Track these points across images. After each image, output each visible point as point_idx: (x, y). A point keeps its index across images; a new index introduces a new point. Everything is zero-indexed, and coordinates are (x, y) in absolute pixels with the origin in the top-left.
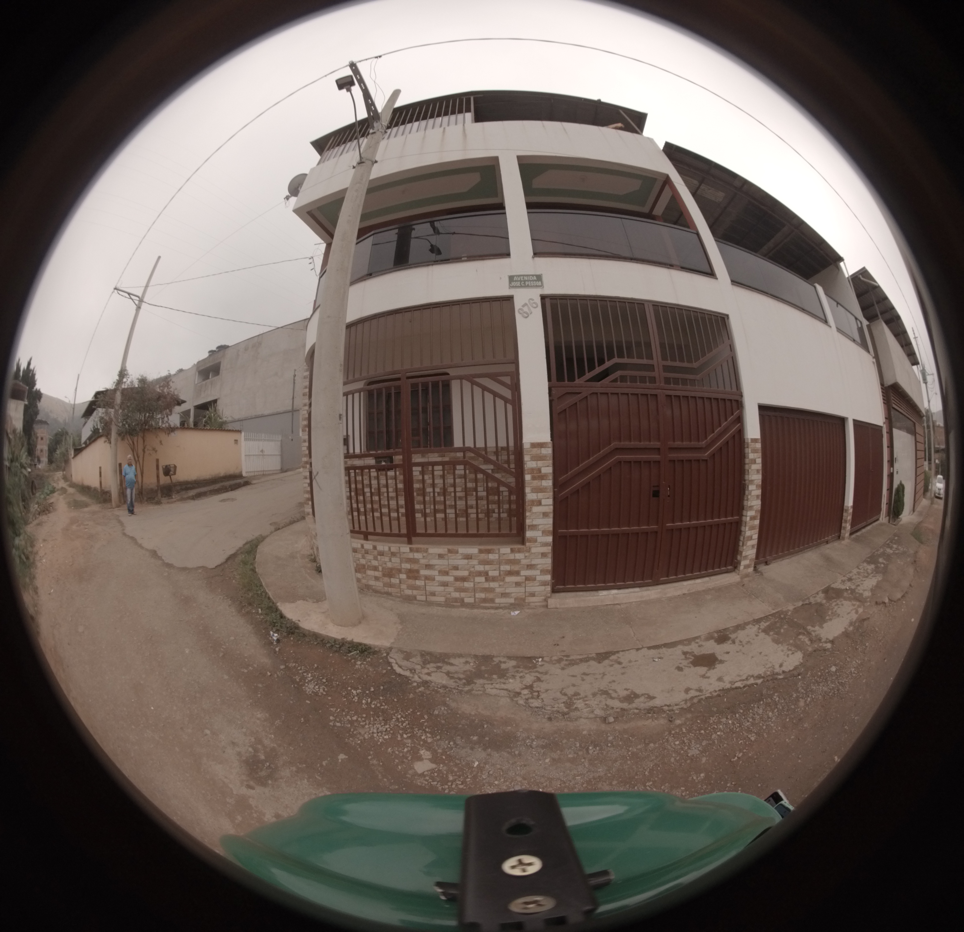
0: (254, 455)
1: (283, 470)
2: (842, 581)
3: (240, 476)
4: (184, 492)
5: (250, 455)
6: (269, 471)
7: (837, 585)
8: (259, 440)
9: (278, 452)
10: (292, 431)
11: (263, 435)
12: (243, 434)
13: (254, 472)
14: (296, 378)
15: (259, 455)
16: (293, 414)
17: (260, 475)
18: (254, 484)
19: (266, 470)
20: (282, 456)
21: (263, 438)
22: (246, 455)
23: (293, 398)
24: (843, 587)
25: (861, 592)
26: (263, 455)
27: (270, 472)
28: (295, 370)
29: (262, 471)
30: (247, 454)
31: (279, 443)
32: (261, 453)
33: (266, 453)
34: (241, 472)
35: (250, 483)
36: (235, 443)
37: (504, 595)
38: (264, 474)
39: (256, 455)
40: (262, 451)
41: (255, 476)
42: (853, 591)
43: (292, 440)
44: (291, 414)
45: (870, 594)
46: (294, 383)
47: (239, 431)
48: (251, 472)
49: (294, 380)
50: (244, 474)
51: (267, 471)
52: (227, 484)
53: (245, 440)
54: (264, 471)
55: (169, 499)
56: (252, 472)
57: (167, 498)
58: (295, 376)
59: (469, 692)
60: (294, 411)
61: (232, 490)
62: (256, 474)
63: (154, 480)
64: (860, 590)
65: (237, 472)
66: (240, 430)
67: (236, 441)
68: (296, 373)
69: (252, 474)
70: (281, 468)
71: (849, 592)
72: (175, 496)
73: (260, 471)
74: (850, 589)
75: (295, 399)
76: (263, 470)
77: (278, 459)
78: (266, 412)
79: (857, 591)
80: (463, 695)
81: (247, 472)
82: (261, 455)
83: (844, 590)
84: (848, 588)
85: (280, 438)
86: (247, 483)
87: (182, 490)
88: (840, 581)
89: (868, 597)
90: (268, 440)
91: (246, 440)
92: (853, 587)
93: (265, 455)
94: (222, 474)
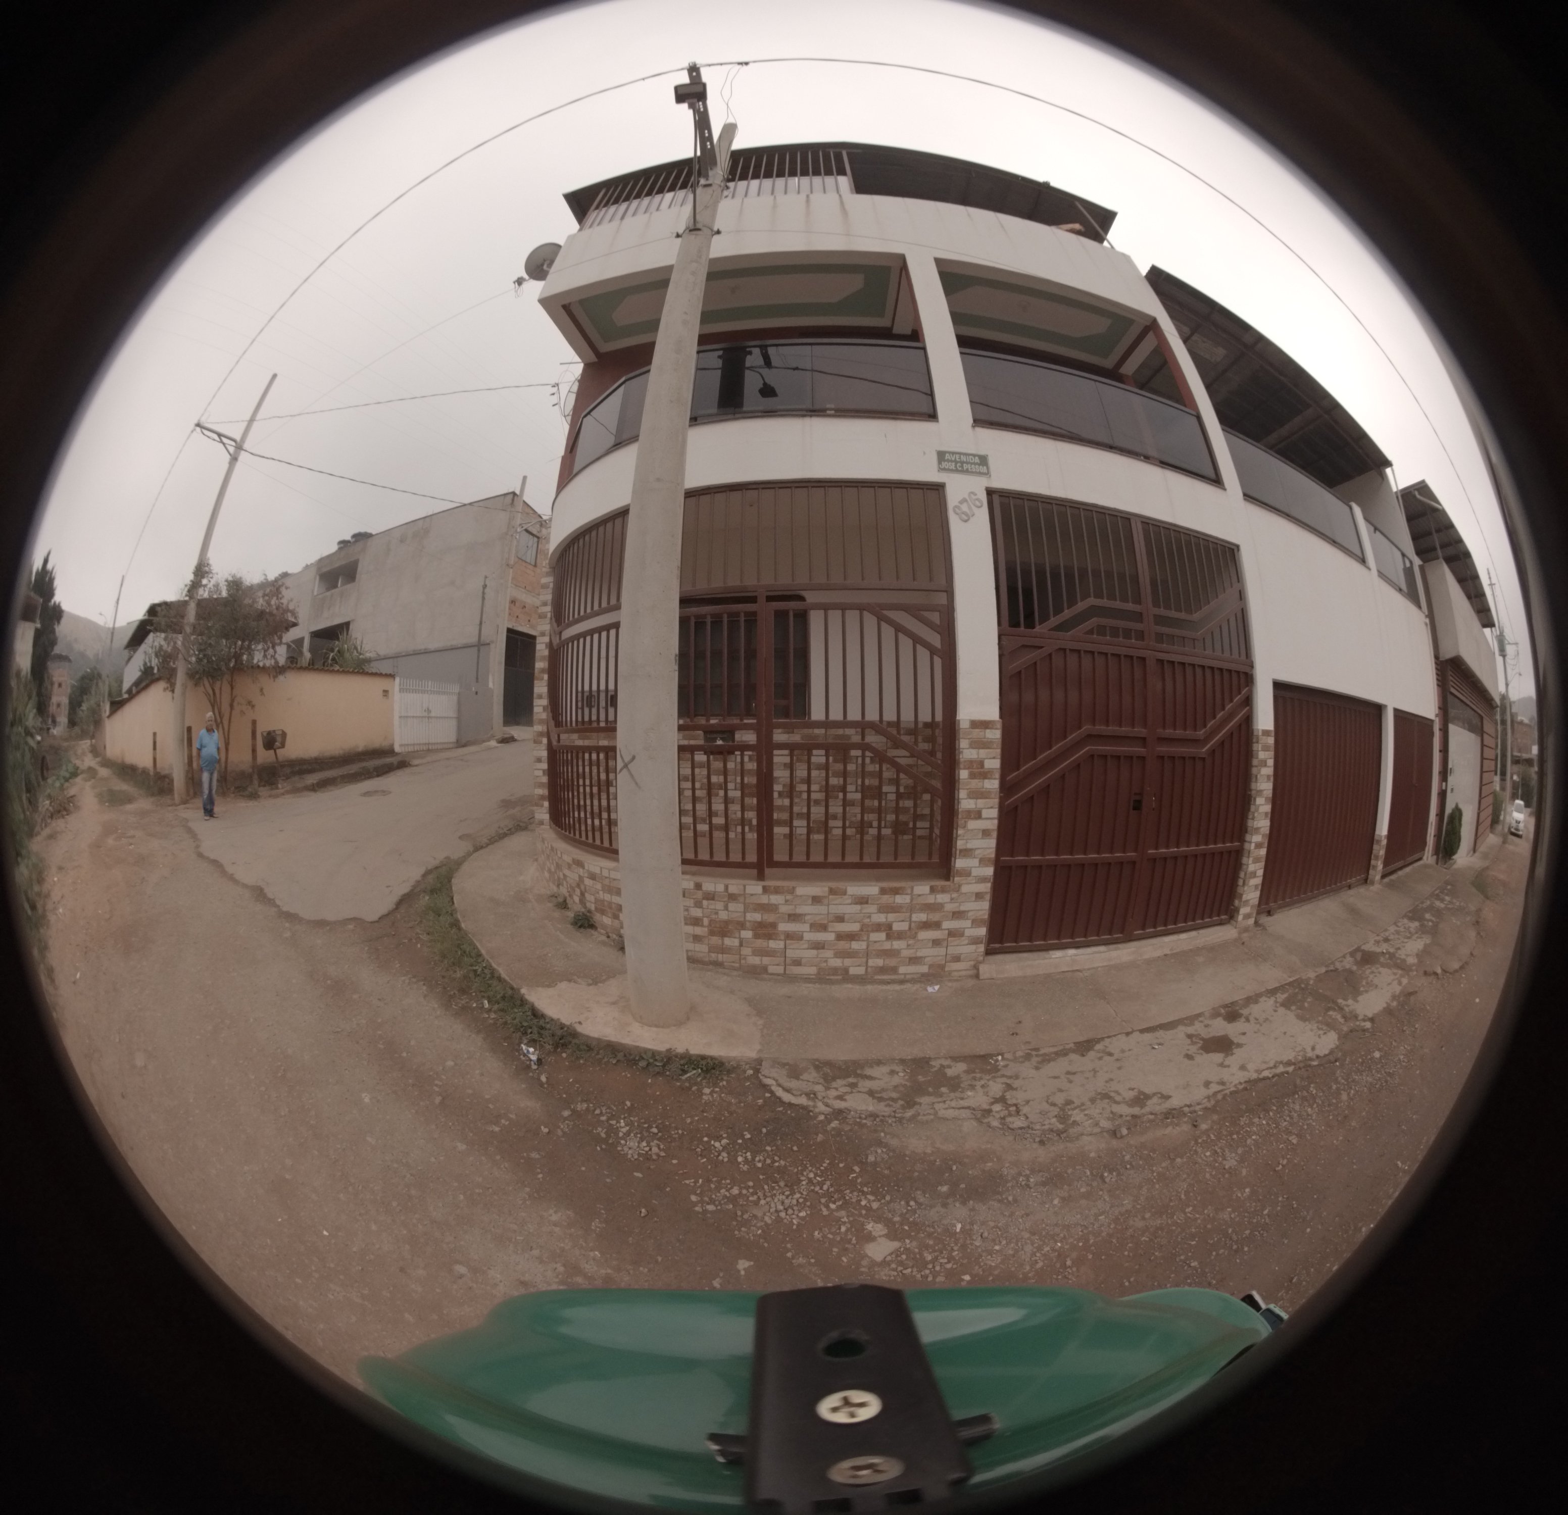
0: (413, 717)
1: (460, 744)
2: (1375, 941)
3: (390, 752)
4: (296, 778)
5: (407, 717)
6: (437, 743)
7: (1370, 947)
8: (423, 692)
9: (452, 713)
10: (477, 678)
11: (430, 684)
12: (397, 680)
13: (414, 745)
14: (487, 590)
15: (422, 717)
16: (479, 651)
17: (423, 750)
18: (416, 766)
19: (433, 741)
20: (459, 719)
21: (429, 688)
22: (400, 717)
23: (481, 623)
24: (1378, 950)
25: (1403, 957)
26: (428, 717)
27: (439, 747)
28: (486, 577)
29: (425, 744)
30: (403, 714)
31: (455, 698)
32: (426, 714)
33: (433, 714)
34: (392, 745)
35: (409, 763)
36: (384, 696)
37: (914, 960)
38: (429, 750)
39: (419, 717)
40: (429, 711)
41: (414, 752)
42: (1392, 956)
43: (477, 693)
44: (476, 648)
45: (1416, 961)
46: (483, 598)
47: (391, 676)
48: (408, 745)
49: (484, 593)
50: (397, 749)
51: (434, 744)
52: (371, 764)
53: (400, 692)
54: (429, 744)
55: (272, 789)
56: (411, 745)
57: (267, 788)
58: (485, 586)
59: (913, 1118)
60: (481, 645)
61: (378, 776)
62: (416, 748)
63: (247, 757)
64: (1401, 954)
65: (385, 744)
66: (393, 674)
67: (386, 693)
68: (487, 583)
69: (410, 749)
70: (457, 741)
71: (1387, 956)
72: (283, 786)
73: (423, 744)
74: (1388, 953)
75: (483, 626)
76: (427, 742)
77: (454, 723)
78: (432, 646)
79: (1397, 955)
80: (905, 1125)
81: (401, 745)
82: (425, 717)
83: (1378, 953)
84: (1385, 951)
85: (456, 689)
86: (403, 764)
87: (294, 773)
88: (1373, 942)
89: (1414, 965)
90: (438, 693)
91: (401, 690)
92: (1392, 950)
93: (431, 717)
94: (361, 749)
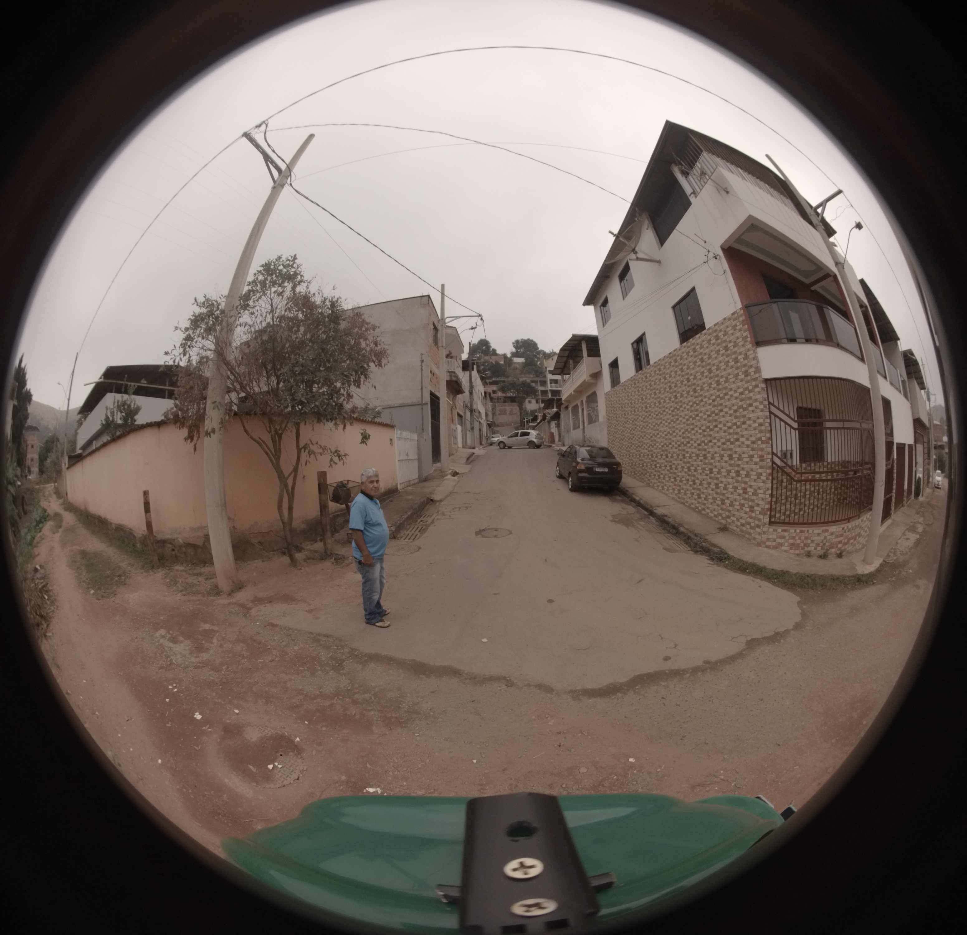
1: (422, 479)
3: (396, 490)
8: (406, 439)
9: (416, 456)
10: (423, 429)
11: (407, 433)
12: (395, 430)
14: (423, 364)
19: (411, 477)
20: (419, 460)
22: (399, 461)
23: (422, 388)
27: (414, 482)
30: (398, 459)
31: (416, 443)
33: (410, 458)
34: (397, 485)
36: (392, 443)
39: (404, 460)
40: (408, 455)
43: (425, 439)
44: (421, 407)
46: (422, 370)
47: (394, 427)
50: (399, 488)
51: (412, 480)
56: (403, 483)
58: (422, 361)
60: (422, 404)
62: (405, 485)
65: (394, 484)
67: (391, 440)
68: (423, 358)
70: (420, 477)
75: (424, 390)
76: (409, 479)
77: (417, 464)
81: (400, 484)
82: (407, 460)
85: (416, 436)
90: (410, 440)
91: (397, 439)
